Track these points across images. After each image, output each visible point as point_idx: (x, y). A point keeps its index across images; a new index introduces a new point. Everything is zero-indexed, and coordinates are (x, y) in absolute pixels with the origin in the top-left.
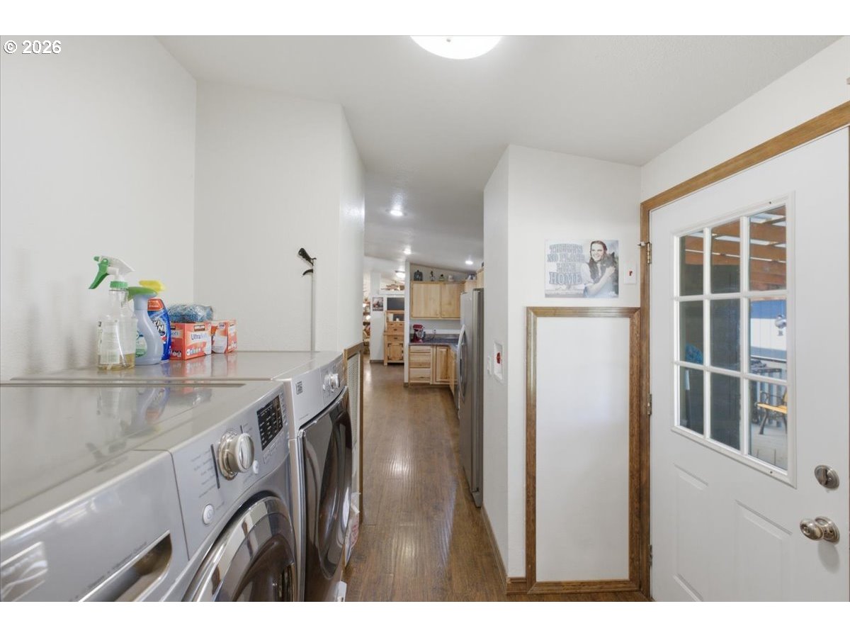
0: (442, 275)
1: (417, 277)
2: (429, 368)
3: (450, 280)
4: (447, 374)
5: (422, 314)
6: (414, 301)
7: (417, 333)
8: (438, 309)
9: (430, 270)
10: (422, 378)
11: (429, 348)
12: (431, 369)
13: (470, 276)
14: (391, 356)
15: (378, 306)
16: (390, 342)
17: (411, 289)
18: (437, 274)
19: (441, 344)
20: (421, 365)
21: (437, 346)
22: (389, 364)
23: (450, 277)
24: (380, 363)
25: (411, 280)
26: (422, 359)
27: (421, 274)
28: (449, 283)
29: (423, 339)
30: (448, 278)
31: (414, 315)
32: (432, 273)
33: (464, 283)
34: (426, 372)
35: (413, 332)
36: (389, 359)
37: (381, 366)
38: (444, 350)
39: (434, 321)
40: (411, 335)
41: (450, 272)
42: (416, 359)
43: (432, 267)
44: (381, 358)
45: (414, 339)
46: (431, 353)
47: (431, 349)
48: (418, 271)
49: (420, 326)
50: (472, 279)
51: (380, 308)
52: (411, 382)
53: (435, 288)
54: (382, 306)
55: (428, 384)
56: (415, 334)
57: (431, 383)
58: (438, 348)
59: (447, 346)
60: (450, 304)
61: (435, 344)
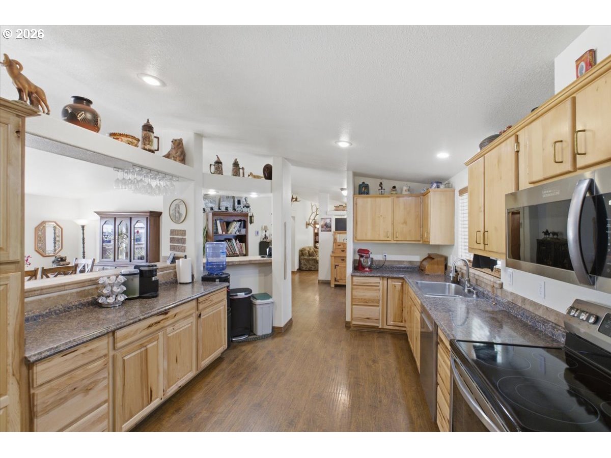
0: (394, 187)
1: (362, 190)
2: (378, 306)
3: (404, 193)
4: (402, 317)
5: (369, 236)
6: (359, 220)
7: (362, 259)
8: (390, 230)
9: (379, 181)
10: (368, 318)
11: (377, 280)
12: (381, 307)
13: (435, 185)
14: (338, 278)
15: (327, 227)
16: (337, 264)
17: (355, 204)
18: (388, 185)
19: (395, 275)
20: (366, 302)
21: (388, 278)
22: (336, 286)
23: (405, 188)
24: (327, 283)
25: (354, 194)
26: (369, 294)
27: (367, 186)
28: (404, 196)
29: (370, 268)
30: (402, 190)
31: (358, 238)
32: (381, 184)
33: (425, 195)
34: (374, 312)
35: (357, 257)
36: (336, 281)
37: (328, 288)
38: (398, 284)
39: (385, 243)
40: (355, 261)
41: (406, 183)
42: (361, 293)
43: (381, 178)
44: (329, 279)
45: (358, 267)
46: (381, 287)
47: (381, 282)
48: (363, 183)
49: (367, 251)
50: (438, 187)
51: (328, 229)
52: (354, 323)
53: (385, 204)
54: (331, 227)
55: (377, 327)
56: (360, 261)
57: (380, 327)
58: (389, 281)
59: (402, 279)
60: (405, 223)
61: (387, 275)
